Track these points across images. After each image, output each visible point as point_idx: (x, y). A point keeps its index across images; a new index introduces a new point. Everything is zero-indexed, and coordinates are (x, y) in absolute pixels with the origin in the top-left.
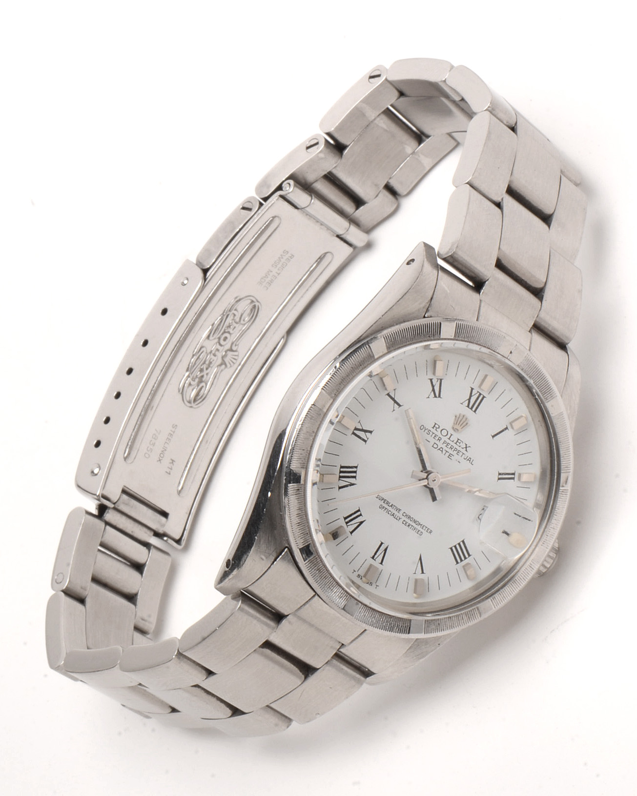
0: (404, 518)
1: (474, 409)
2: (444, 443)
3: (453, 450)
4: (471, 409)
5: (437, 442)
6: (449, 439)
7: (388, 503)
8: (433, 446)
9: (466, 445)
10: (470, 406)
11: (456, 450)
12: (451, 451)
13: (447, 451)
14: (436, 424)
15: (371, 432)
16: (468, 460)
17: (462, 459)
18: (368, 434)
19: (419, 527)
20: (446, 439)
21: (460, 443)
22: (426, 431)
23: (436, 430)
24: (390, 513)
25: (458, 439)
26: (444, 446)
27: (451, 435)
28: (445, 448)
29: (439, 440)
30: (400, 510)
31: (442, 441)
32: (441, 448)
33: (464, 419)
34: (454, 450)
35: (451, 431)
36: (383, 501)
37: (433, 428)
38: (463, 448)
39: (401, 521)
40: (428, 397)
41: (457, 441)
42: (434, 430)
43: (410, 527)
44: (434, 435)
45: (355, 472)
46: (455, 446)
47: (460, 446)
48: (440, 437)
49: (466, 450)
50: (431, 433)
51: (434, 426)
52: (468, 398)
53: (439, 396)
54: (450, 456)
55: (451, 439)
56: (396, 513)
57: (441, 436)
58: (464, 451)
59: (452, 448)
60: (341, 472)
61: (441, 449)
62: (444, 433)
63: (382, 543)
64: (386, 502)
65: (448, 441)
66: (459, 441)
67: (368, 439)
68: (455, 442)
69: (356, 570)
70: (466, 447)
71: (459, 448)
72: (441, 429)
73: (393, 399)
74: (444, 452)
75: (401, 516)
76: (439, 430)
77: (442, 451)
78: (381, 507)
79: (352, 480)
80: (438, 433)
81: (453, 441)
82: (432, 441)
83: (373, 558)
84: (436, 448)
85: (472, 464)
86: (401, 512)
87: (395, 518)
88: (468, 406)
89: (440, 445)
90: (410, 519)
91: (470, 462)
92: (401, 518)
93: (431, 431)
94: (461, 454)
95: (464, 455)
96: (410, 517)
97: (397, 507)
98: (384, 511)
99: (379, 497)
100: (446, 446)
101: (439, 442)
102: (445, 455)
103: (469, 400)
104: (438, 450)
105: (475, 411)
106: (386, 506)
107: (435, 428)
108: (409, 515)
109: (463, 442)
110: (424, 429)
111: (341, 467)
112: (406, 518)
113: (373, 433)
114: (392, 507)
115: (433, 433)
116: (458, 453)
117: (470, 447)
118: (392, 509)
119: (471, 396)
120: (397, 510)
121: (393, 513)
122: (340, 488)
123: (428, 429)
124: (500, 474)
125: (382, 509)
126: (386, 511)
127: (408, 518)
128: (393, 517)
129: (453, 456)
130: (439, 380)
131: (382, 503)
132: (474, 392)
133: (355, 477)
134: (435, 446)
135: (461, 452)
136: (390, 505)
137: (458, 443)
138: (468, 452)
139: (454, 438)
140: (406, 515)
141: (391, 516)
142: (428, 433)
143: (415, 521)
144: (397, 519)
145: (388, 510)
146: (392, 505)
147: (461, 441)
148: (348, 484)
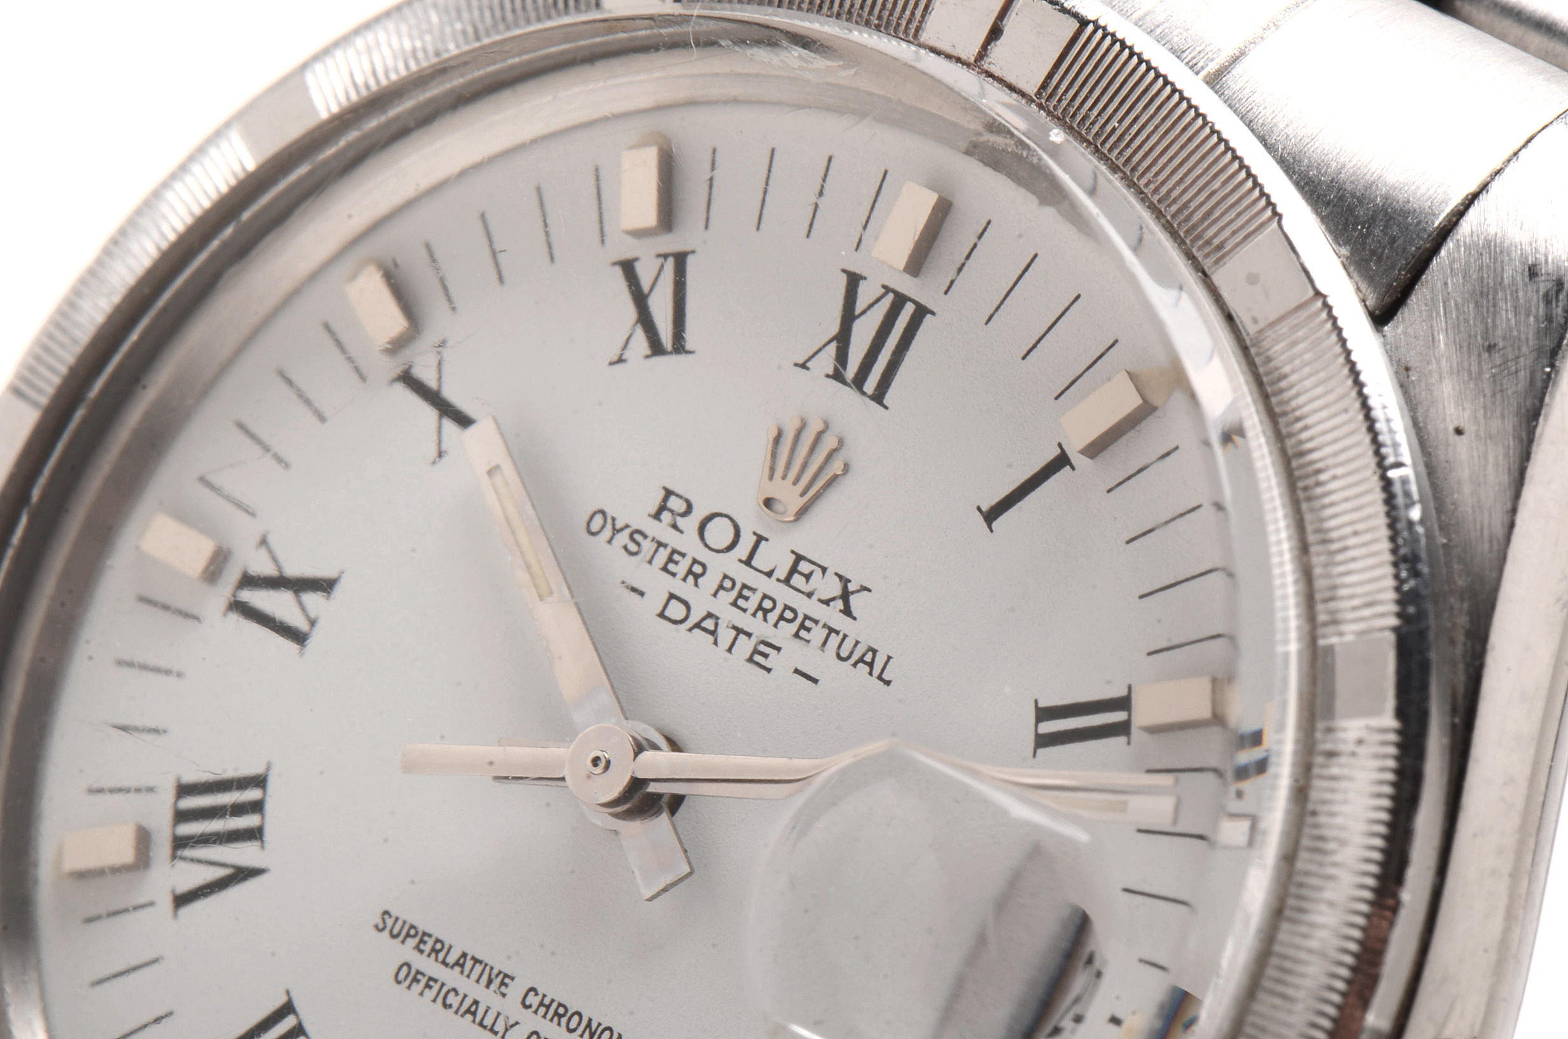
0: (529, 1022)
1: (870, 385)
2: (721, 587)
3: (773, 617)
4: (859, 382)
5: (685, 590)
6: (748, 562)
7: (438, 949)
8: (661, 615)
9: (844, 581)
10: (851, 372)
11: (788, 615)
12: (759, 628)
13: (739, 631)
14: (669, 493)
15: (325, 586)
16: (861, 660)
17: (822, 663)
18: (312, 599)
20: (730, 564)
21: (808, 577)
22: (623, 538)
23: (675, 526)
24: (452, 999)
25: (799, 558)
26: (722, 605)
27: (760, 539)
28: (729, 615)
29: (695, 575)
30: (505, 979)
31: (710, 581)
32: (710, 615)
33: (829, 443)
34: (781, 617)
35: (751, 521)
36: (412, 942)
37: (657, 516)
38: (827, 602)
39: (518, 1034)
40: (620, 360)
41: (793, 570)
42: (660, 530)
44: (663, 554)
45: (257, 807)
46: (784, 595)
47: (810, 595)
48: (695, 561)
49: (847, 611)
50: (648, 546)
51: (662, 508)
52: (834, 329)
53: (679, 346)
54: (759, 656)
55: (754, 563)
56: (488, 997)
57: (704, 555)
58: (833, 615)
59: (766, 612)
60: (182, 816)
61: (708, 626)
62: (719, 533)
64: (427, 948)
65: (744, 575)
66: (804, 567)
67: (313, 623)
68: (782, 573)
70: (845, 596)
71: (805, 606)
72: (698, 515)
73: (433, 397)
74: (726, 635)
75: (517, 1013)
76: (690, 524)
77: (713, 633)
78: (408, 976)
79: (243, 854)
80: (689, 543)
81: (769, 574)
82: (658, 585)
84: (675, 622)
85: (888, 683)
86: (516, 991)
87: (481, 1024)
88: (838, 376)
89: (701, 600)
90: (564, 1020)
91: (871, 674)
92: (517, 1023)
93: (645, 537)
94: (817, 634)
95: (834, 640)
96: (561, 1011)
97: (490, 963)
98: (421, 994)
99: (390, 922)
100: (734, 604)
101: (696, 585)
102: (730, 650)
103: (843, 338)
104: (690, 630)
105: (878, 397)
106: (430, 967)
107: (666, 516)
108: (560, 998)
109: (824, 570)
110: (607, 532)
111: (185, 790)
112: (544, 1017)
113: (338, 591)
114: (462, 966)
115: (660, 544)
116: (803, 633)
117: (865, 589)
118: (464, 978)
119: (849, 317)
120: (490, 982)
121: (472, 1000)
122: (182, 900)
123: (627, 526)
124: (1044, 714)
125: (409, 987)
126: (430, 994)
127: (556, 1019)
128: (474, 1021)
129: (776, 652)
130: (670, 264)
131: (406, 951)
132: (866, 293)
133: (254, 834)
134: (676, 610)
135: (821, 624)
136: (451, 959)
137: (797, 580)
138: (855, 619)
139: (777, 556)
140: (541, 1004)
141: (462, 1016)
142: (633, 547)
143: (590, 1030)
144: (496, 1028)
145: (443, 985)
146: (464, 955)
147: (813, 567)
148: (221, 873)
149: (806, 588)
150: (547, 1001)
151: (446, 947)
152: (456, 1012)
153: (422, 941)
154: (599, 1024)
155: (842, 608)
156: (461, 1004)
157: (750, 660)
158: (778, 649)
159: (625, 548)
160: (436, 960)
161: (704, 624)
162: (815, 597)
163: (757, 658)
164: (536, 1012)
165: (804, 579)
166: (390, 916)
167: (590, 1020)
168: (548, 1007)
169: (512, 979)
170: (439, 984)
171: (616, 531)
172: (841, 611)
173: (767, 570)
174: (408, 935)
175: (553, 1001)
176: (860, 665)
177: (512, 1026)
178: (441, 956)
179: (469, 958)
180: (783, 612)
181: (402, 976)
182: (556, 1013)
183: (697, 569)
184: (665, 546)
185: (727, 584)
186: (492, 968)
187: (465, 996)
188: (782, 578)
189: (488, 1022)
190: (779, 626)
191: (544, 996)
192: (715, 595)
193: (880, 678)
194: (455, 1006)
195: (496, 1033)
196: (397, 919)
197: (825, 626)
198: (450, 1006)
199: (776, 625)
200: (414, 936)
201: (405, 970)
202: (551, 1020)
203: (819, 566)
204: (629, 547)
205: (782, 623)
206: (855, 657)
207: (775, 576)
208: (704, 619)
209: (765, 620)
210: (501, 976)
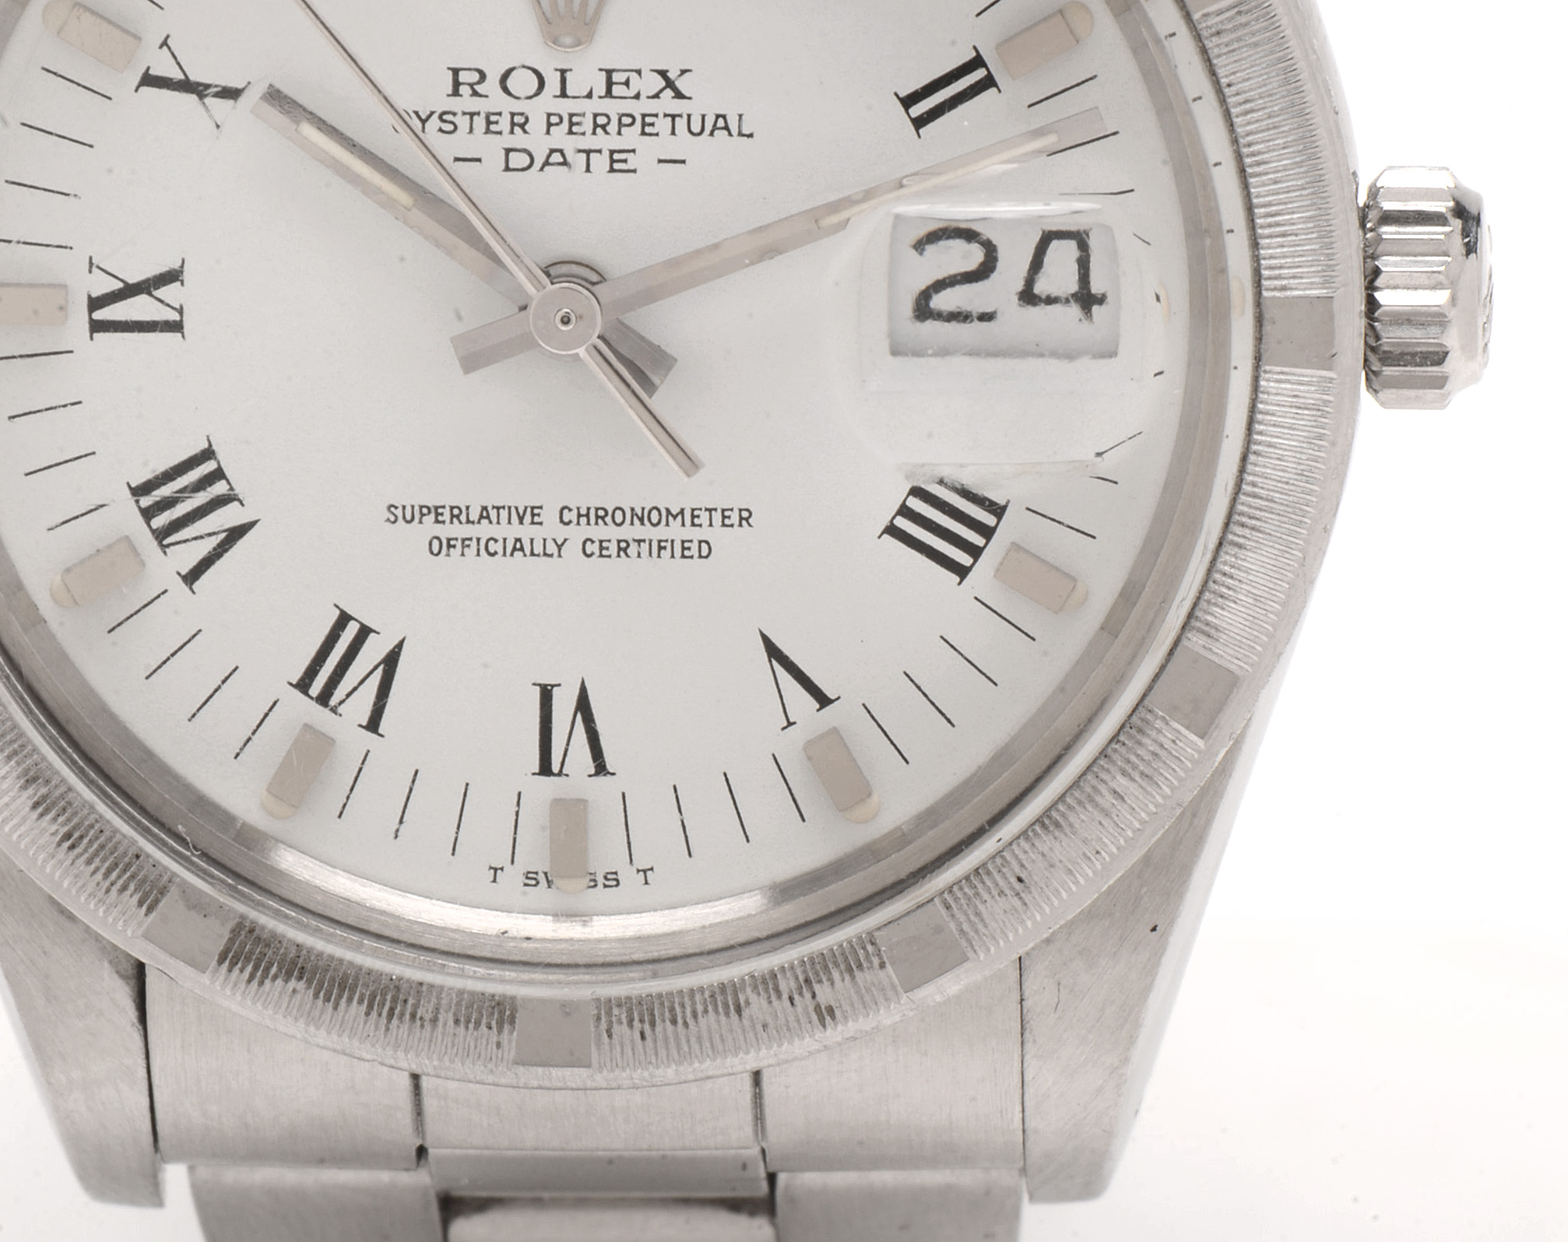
0: (577, 534)
2: (549, 125)
3: (613, 128)
5: (519, 140)
6: (563, 94)
7: (458, 514)
8: (507, 169)
9: (663, 74)
11: (626, 121)
12: (602, 141)
13: (588, 152)
14: (456, 72)
15: (172, 277)
16: (715, 127)
17: (682, 144)
18: (165, 292)
19: (675, 531)
20: (548, 101)
21: (627, 83)
22: (434, 123)
23: (475, 94)
24: (495, 547)
25: (609, 73)
26: (560, 137)
27: (563, 72)
28: (570, 144)
29: (519, 123)
30: (534, 511)
31: (537, 124)
32: (552, 151)
34: (621, 125)
35: (549, 61)
36: (429, 519)
37: (456, 92)
38: (656, 96)
39: (573, 549)
41: (610, 84)
42: (467, 102)
43: (633, 550)
44: (480, 122)
45: (218, 475)
46: (613, 107)
47: (637, 96)
48: (512, 114)
49: (679, 95)
50: (463, 122)
51: (457, 84)
54: (617, 162)
55: (569, 93)
56: (526, 532)
57: (518, 106)
58: (668, 103)
59: (604, 126)
60: (150, 512)
61: (556, 158)
62: (522, 83)
63: (546, 694)
64: (447, 517)
65: (565, 107)
66: (616, 77)
67: (181, 311)
68: (601, 90)
69: (503, 860)
70: (670, 84)
71: (637, 108)
72: (493, 79)
73: (186, 86)
74: (577, 161)
75: (561, 532)
76: (491, 86)
77: (565, 163)
78: (441, 547)
79: (226, 517)
80: (495, 100)
81: (589, 96)
82: (490, 148)
83: (545, 769)
84: (524, 169)
85: (751, 136)
86: (549, 516)
87: (532, 554)
89: (538, 141)
90: (608, 519)
91: (730, 134)
92: (566, 540)
93: (454, 114)
94: (663, 125)
95: (681, 124)
96: (601, 513)
97: (512, 505)
98: (463, 554)
99: (399, 512)
100: (571, 133)
101: (525, 132)
102: (588, 170)
104: (542, 169)
106: (458, 530)
107: (465, 90)
108: (593, 505)
109: (638, 72)
111: (139, 492)
112: (588, 523)
113: (187, 274)
114: (488, 517)
115: (472, 115)
116: (648, 129)
117: (683, 72)
118: (495, 526)
120: (521, 520)
121: (513, 540)
122: (192, 577)
123: (432, 113)
124: (908, 101)
125: (448, 555)
126: (471, 552)
127: (600, 521)
128: (525, 555)
129: (632, 154)
131: (428, 528)
133: (228, 498)
134: (518, 160)
135: (661, 115)
136: (474, 516)
137: (617, 90)
138: (690, 98)
139: (586, 77)
140: (579, 516)
141: (512, 555)
142: (449, 127)
143: (638, 516)
144: (548, 552)
145: (478, 540)
146: (485, 508)
147: (626, 74)
148: (214, 541)
149: (631, 93)
150: (583, 511)
151: (464, 509)
152: (505, 554)
153: (437, 514)
154: (643, 509)
155: (673, 94)
156: (505, 548)
157: (612, 170)
158: (633, 151)
159: (441, 130)
160: (461, 523)
161: (551, 160)
162: (642, 97)
163: (616, 166)
164: (578, 523)
165: (625, 87)
166: (396, 508)
167: (633, 509)
168: (587, 515)
169: (541, 507)
170: (475, 540)
171: (424, 120)
172: (673, 98)
173: (585, 94)
174: (423, 515)
175: (589, 509)
176: (717, 132)
177: (563, 544)
178: (463, 518)
179: (489, 509)
180: (620, 120)
181: (436, 550)
182: (597, 517)
183: (519, 119)
184: (478, 114)
185: (554, 120)
186: (517, 508)
187: (505, 540)
188: (603, 94)
189: (538, 549)
190: (622, 132)
191: (578, 509)
192: (548, 132)
193: (740, 134)
194: (501, 552)
195: (551, 556)
196: (404, 507)
197: (666, 115)
198: (496, 553)
199: (619, 133)
200: (429, 512)
201: (436, 543)
202: (597, 523)
203: (632, 71)
204: (444, 128)
205: (623, 130)
206: (708, 127)
207: (595, 95)
208: (549, 156)
209: (607, 133)
210: (529, 510)
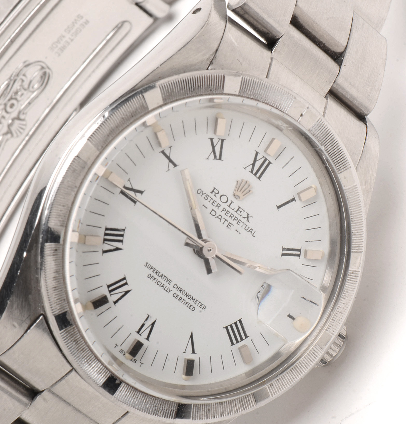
0: (175, 291)
1: (258, 175)
2: (223, 210)
3: (233, 218)
4: (255, 174)
5: (216, 209)
6: (229, 206)
7: (157, 272)
8: (210, 213)
9: (248, 214)
10: (254, 172)
11: (236, 219)
12: (230, 220)
13: (226, 220)
14: (215, 189)
15: (141, 192)
16: (249, 231)
17: (242, 230)
18: (138, 194)
19: (191, 302)
20: (225, 206)
21: (241, 212)
22: (204, 196)
23: (215, 195)
24: (159, 283)
25: (239, 208)
26: (223, 214)
27: (232, 202)
28: (224, 216)
30: (170, 281)
31: (221, 208)
32: (220, 215)
34: (234, 219)
35: (231, 198)
36: (152, 270)
37: (212, 193)
38: (244, 218)
39: (172, 293)
40: (208, 159)
41: (238, 210)
42: (212, 196)
43: (181, 301)
44: (212, 201)
45: (122, 236)
46: (236, 215)
47: (241, 216)
50: (209, 199)
51: (213, 191)
52: (252, 162)
53: (220, 159)
54: (229, 225)
55: (230, 207)
56: (166, 284)
57: (220, 203)
58: (245, 221)
59: (232, 217)
61: (220, 217)
62: (224, 199)
63: (149, 317)
64: (155, 272)
65: (228, 209)
67: (138, 200)
68: (236, 210)
69: (119, 345)
70: (248, 217)
71: (239, 218)
72: (220, 194)
73: (168, 157)
74: (223, 220)
75: (172, 288)
76: (218, 196)
77: (221, 219)
78: (150, 277)
79: (118, 245)
80: (217, 199)
81: (233, 210)
82: (210, 207)
83: (138, 332)
84: (213, 215)
85: (254, 237)
86: (172, 284)
87: (164, 289)
88: (252, 172)
89: (219, 212)
90: (181, 292)
91: (251, 234)
92: (172, 291)
93: (209, 196)
94: (241, 224)
95: (245, 226)
96: (181, 290)
97: (168, 277)
98: (153, 281)
99: (148, 265)
100: (225, 214)
101: (218, 209)
102: (223, 223)
103: (253, 165)
104: (216, 217)
105: (259, 178)
106: (155, 276)
107: (214, 193)
108: (181, 287)
109: (244, 211)
110: (201, 194)
111: (107, 229)
113: (144, 193)
114: (162, 277)
116: (238, 223)
117: (252, 217)
118: (162, 279)
119: (255, 160)
120: (167, 281)
121: (163, 284)
122: (104, 252)
123: (205, 193)
124: (284, 249)
126: (155, 281)
129: (233, 226)
130: (220, 141)
131: (150, 272)
132: (259, 156)
133: (121, 241)
134: (213, 213)
135: (242, 222)
136: (160, 275)
137: (239, 212)
138: (249, 222)
139: (235, 206)
140: (177, 288)
141: (161, 287)
142: (206, 198)
143: (187, 295)
146: (162, 275)
147: (242, 210)
148: (113, 248)
149: (240, 214)
151: (159, 272)
153: (154, 270)
154: (189, 294)
155: (247, 219)
156: (161, 285)
157: (227, 226)
159: (204, 198)
162: (242, 216)
167: (187, 293)
168: (179, 288)
169: (172, 281)
170: (157, 280)
171: (203, 194)
174: (151, 268)
176: (249, 232)
178: (158, 274)
183: (219, 205)
184: (213, 199)
185: (224, 210)
186: (168, 279)
189: (166, 289)
193: (253, 235)
194: (159, 285)
195: (167, 292)
199: (233, 220)
201: (150, 275)
202: (179, 291)
